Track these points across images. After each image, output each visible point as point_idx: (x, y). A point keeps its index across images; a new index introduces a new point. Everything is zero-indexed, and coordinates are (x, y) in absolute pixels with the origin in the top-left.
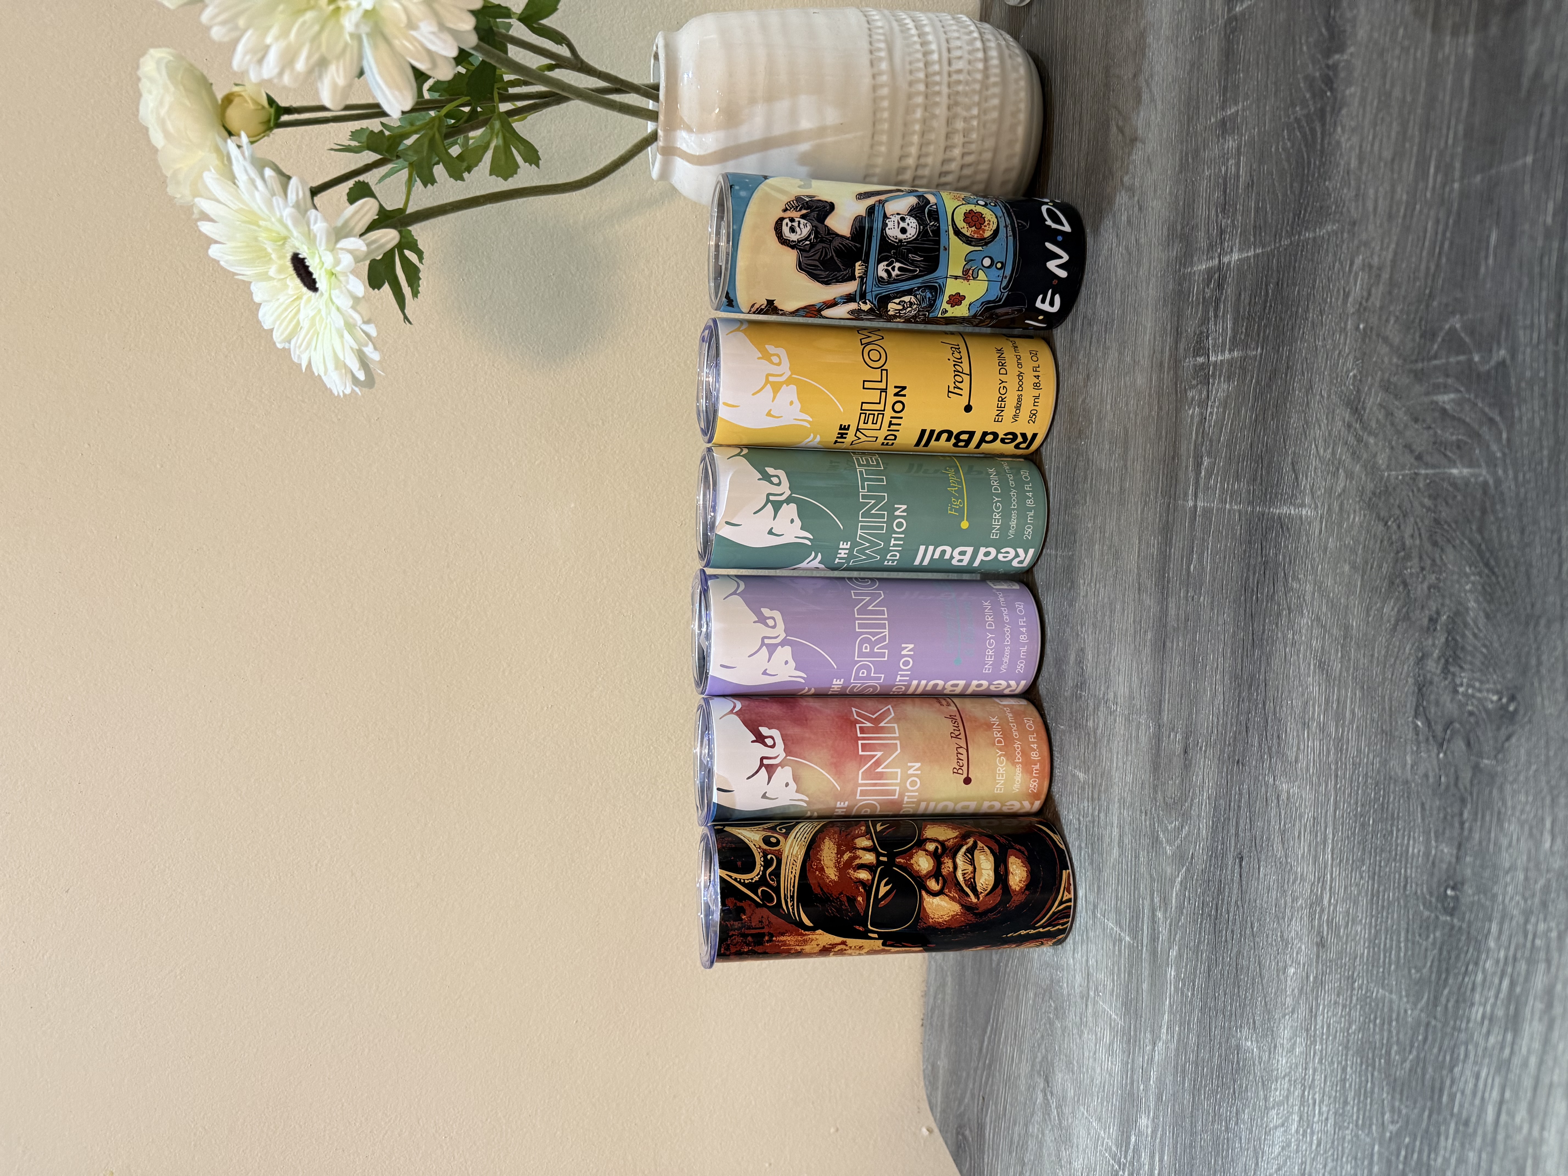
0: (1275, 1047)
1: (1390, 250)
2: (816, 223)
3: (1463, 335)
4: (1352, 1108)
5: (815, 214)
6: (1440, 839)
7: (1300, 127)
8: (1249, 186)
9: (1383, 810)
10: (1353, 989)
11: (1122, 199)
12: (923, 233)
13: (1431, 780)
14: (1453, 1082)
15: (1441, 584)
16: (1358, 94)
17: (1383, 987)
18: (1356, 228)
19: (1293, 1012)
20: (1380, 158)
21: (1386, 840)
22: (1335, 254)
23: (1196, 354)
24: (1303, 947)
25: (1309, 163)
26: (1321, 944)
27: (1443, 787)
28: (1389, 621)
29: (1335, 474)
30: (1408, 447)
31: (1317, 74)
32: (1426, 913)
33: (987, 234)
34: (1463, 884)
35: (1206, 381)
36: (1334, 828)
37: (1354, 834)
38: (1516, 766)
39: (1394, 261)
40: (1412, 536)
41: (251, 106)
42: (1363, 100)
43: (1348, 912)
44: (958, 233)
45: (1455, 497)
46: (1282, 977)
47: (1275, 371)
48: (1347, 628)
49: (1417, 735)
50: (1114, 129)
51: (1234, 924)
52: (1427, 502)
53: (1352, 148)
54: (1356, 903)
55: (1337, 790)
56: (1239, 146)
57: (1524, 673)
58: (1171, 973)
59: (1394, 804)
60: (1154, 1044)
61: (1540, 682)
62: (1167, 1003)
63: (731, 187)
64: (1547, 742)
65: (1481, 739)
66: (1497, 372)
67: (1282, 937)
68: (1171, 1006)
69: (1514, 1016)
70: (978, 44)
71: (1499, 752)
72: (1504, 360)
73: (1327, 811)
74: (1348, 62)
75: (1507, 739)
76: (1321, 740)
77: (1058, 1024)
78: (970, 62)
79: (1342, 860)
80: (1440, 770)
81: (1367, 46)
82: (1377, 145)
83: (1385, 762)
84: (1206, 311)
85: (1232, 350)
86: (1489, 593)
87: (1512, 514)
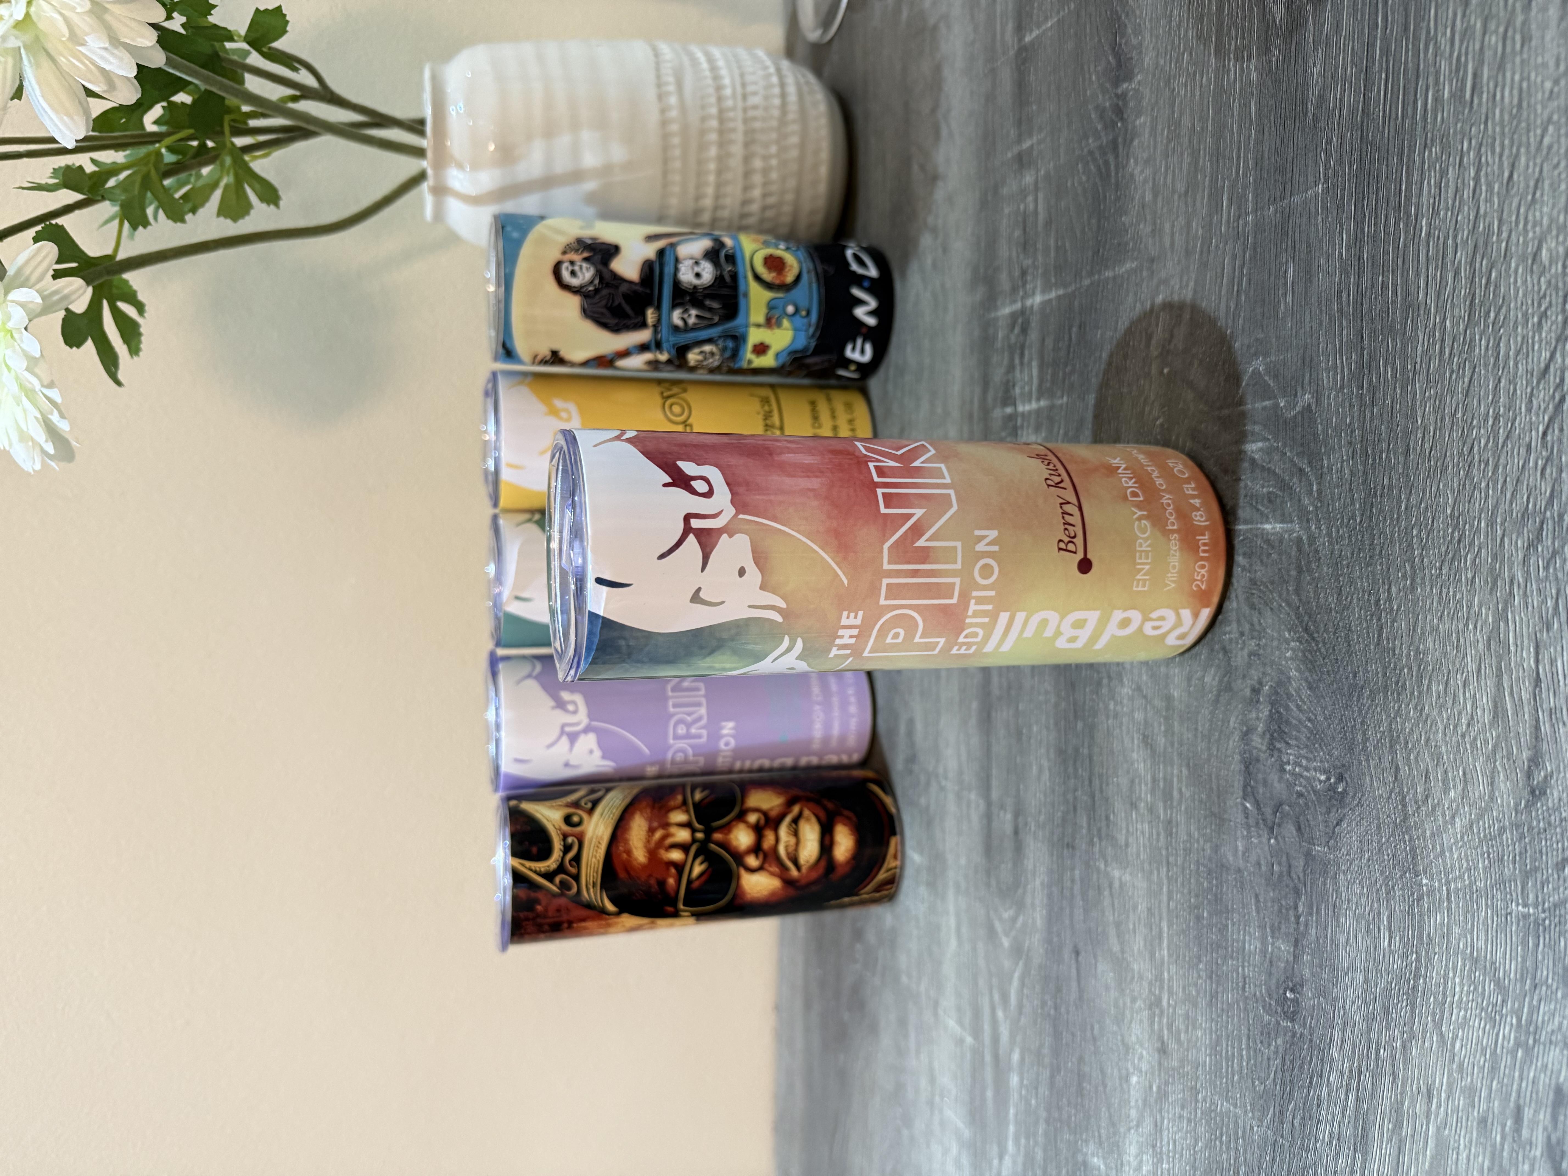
0: (1122, 1165)
1: (1190, 289)
2: (600, 267)
3: (1267, 378)
5: (598, 257)
6: (1277, 934)
7: (1095, 160)
8: (1048, 223)
9: (1216, 901)
10: (1197, 1101)
11: (926, 241)
12: (719, 280)
13: (1264, 868)
15: (1261, 652)
16: (1148, 124)
17: (1228, 1101)
18: (1155, 266)
19: (1138, 1126)
20: (1174, 191)
21: (1222, 935)
22: (1136, 294)
23: (1005, 405)
24: (1144, 1053)
25: (1105, 197)
26: (1163, 1051)
27: (1276, 876)
28: (1211, 692)
31: (1107, 104)
32: (1267, 1018)
33: (790, 278)
34: (1302, 986)
35: (1016, 431)
36: (1169, 920)
37: (1188, 926)
38: (1349, 853)
42: (1153, 129)
43: (1187, 1015)
44: (757, 278)
45: (1269, 555)
46: (1125, 1086)
47: (1083, 420)
48: (1169, 698)
49: (1247, 818)
50: (915, 168)
51: (1074, 1025)
53: (1145, 181)
54: (1195, 1005)
55: (1169, 879)
56: (1036, 182)
57: (1351, 750)
58: (1014, 1080)
59: (1227, 895)
60: (1001, 1157)
61: (1367, 760)
62: (1012, 1111)
63: (503, 228)
64: (1379, 827)
65: (1312, 823)
66: (1303, 418)
67: (1123, 1041)
68: (1016, 1115)
69: (1362, 1136)
70: (775, 80)
71: (1331, 838)
72: (1309, 405)
73: (1160, 902)
74: (1137, 91)
75: (1337, 824)
76: (1150, 822)
77: (905, 1132)
78: (767, 98)
79: (1178, 957)
80: (1272, 857)
81: (1154, 75)
82: (1170, 177)
83: (1216, 849)
84: (1012, 359)
85: (1038, 399)
86: (1311, 661)
87: (1327, 574)
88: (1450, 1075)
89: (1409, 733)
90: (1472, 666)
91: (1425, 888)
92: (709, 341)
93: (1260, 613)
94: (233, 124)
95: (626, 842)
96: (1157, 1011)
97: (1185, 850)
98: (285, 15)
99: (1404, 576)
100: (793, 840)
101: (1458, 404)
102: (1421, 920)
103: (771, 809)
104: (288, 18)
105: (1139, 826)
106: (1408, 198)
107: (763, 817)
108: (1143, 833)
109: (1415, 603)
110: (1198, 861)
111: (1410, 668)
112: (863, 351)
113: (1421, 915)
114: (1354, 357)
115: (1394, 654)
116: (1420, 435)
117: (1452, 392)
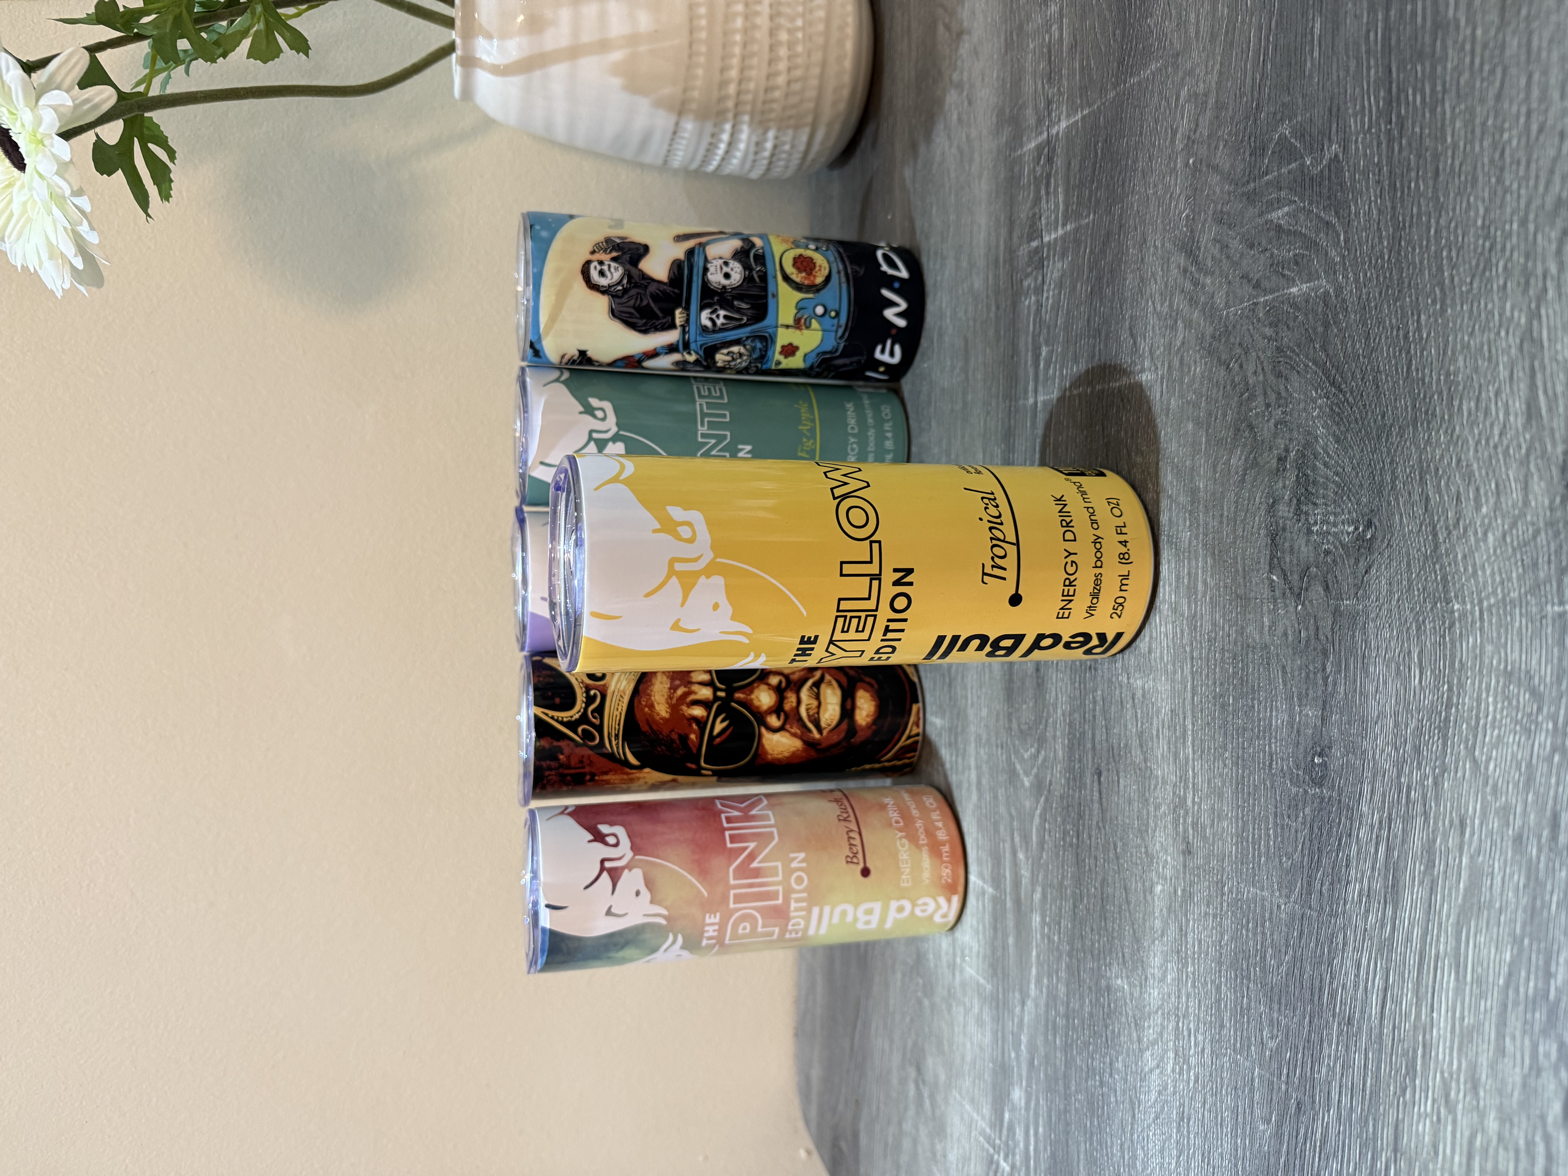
0: (1146, 980)
1: (1215, 71)
3: (1293, 140)
4: (1229, 1031)
6: (1304, 702)
8: (1073, 47)
9: (1242, 684)
10: (1223, 894)
11: (952, 98)
13: (1290, 638)
14: (1332, 978)
15: (1288, 418)
17: (1254, 885)
18: (1180, 59)
21: (1247, 717)
22: (1160, 93)
23: (1030, 239)
24: (1169, 859)
26: (1188, 852)
27: (1303, 642)
28: (1237, 473)
29: (1173, 328)
30: (1245, 277)
32: (1294, 790)
34: (1330, 748)
35: (1040, 265)
36: (1193, 717)
37: (1214, 719)
38: (1377, 599)
39: (1219, 82)
40: (1255, 373)
43: (1213, 809)
45: (1296, 318)
46: (1149, 898)
47: (1108, 235)
48: (1194, 492)
49: (1273, 591)
50: (941, 29)
51: (1097, 848)
52: (1268, 331)
54: (1220, 795)
55: (1193, 674)
56: (1061, 9)
57: (1380, 493)
58: (1036, 919)
59: (1253, 674)
60: (1023, 1003)
61: (1397, 499)
62: (1034, 953)
64: (1409, 564)
65: (1340, 578)
66: (1330, 170)
67: (1146, 852)
68: (1038, 956)
69: (1393, 886)
71: (1359, 588)
72: (1336, 156)
73: (1184, 700)
75: (1366, 572)
77: (926, 1003)
79: (1203, 752)
80: (1299, 624)
83: (1241, 631)
84: (1038, 191)
85: (1064, 225)
86: (1338, 414)
87: (1355, 320)
88: (1484, 799)
89: (1439, 459)
90: (1503, 373)
91: (1456, 614)
96: (1182, 812)
97: (1210, 641)
99: (1434, 302)
100: (815, 703)
102: (1453, 647)
103: (793, 673)
107: (784, 681)
109: (1446, 326)
110: (1223, 649)
111: (1440, 393)
113: (1453, 642)
114: (1382, 94)
115: (1424, 383)
116: (1450, 153)
117: (1482, 101)
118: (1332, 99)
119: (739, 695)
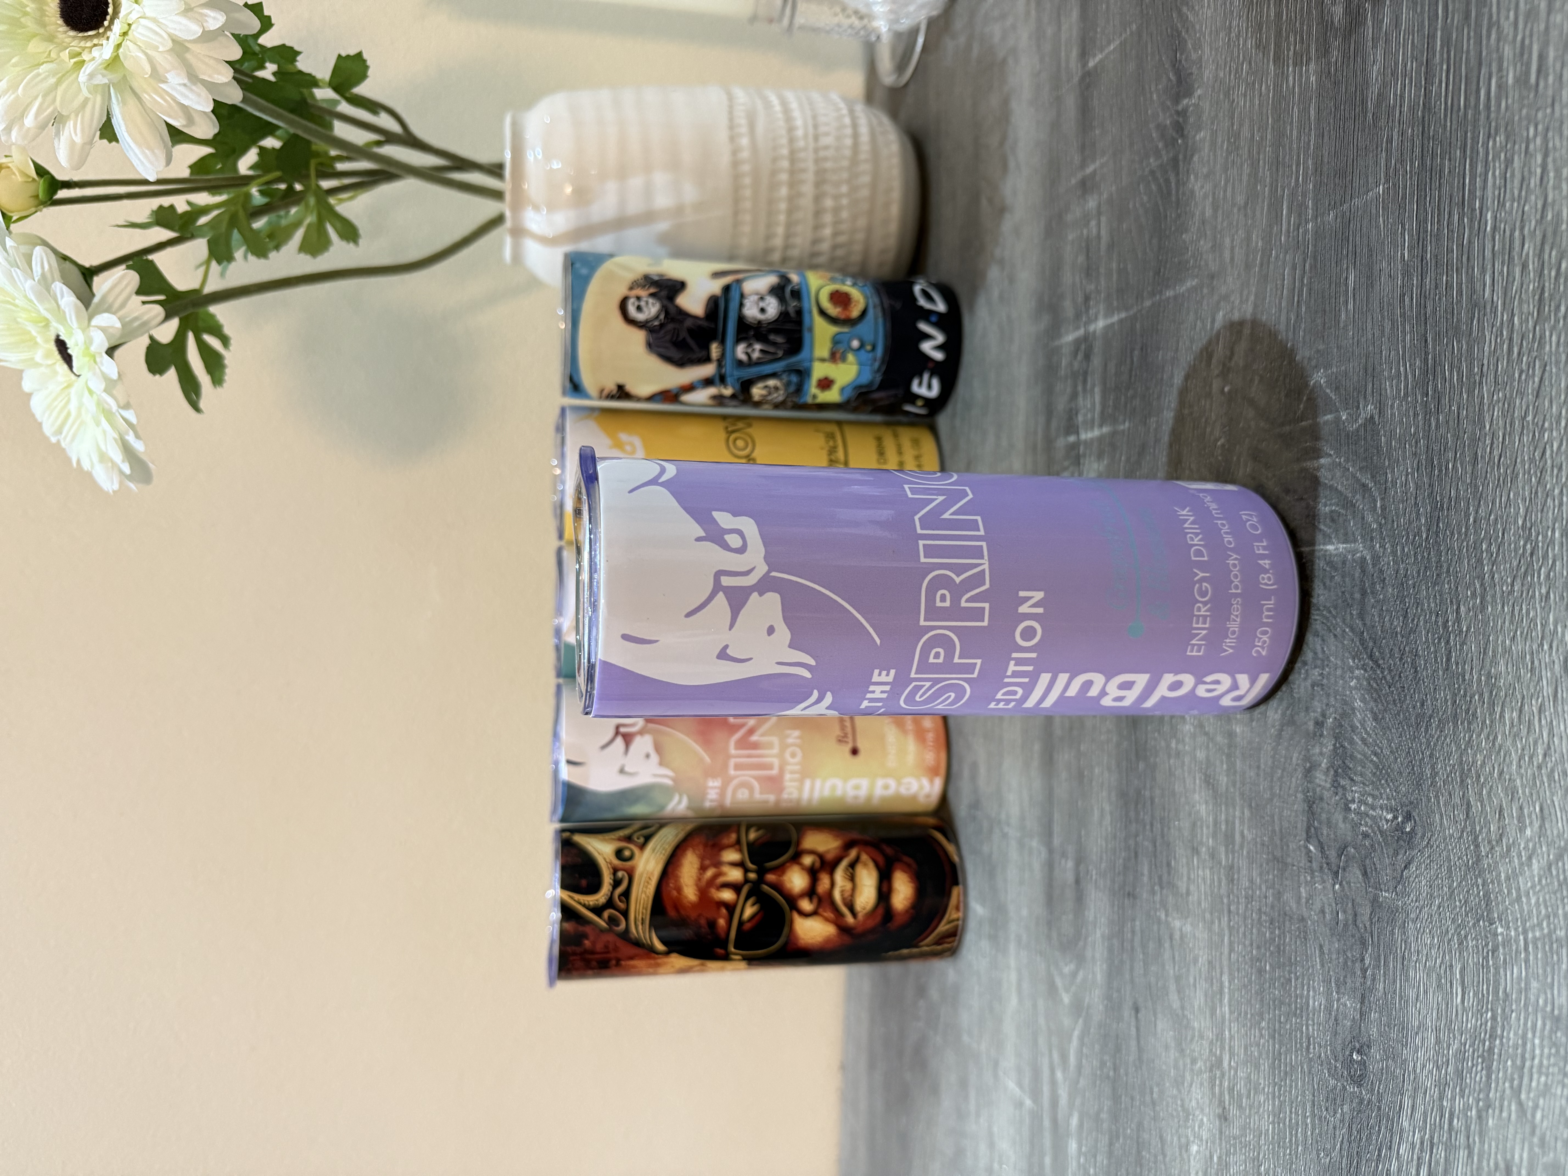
1: (1250, 303)
2: (666, 302)
3: (1328, 391)
5: (664, 293)
6: (1342, 989)
7: (1156, 179)
8: (1111, 246)
9: (1279, 953)
11: (994, 273)
12: (784, 316)
13: (1328, 917)
15: (1325, 681)
16: (1208, 138)
18: (1215, 283)
20: (1234, 205)
21: (1285, 989)
22: (1196, 314)
23: (1068, 433)
24: (1205, 1120)
25: (1166, 217)
26: (1224, 1117)
27: (1341, 925)
28: (1273, 726)
31: (1168, 122)
32: (1332, 1082)
33: (855, 313)
34: (1369, 1047)
35: (1077, 461)
36: (1230, 974)
37: (1250, 981)
38: (1418, 899)
41: (19, 178)
42: (1213, 143)
43: (1249, 1078)
44: (822, 313)
45: (1332, 578)
46: (1185, 1156)
47: (1144, 446)
48: (1231, 735)
49: (1310, 862)
50: (984, 202)
51: (1133, 1088)
53: (1205, 196)
54: (1257, 1067)
55: (1230, 928)
56: (1099, 206)
57: (1419, 785)
58: (1073, 1146)
59: (1290, 945)
61: (1437, 797)
63: (572, 264)
64: (1450, 870)
65: (1378, 866)
66: (1366, 431)
67: (1182, 1106)
70: (847, 121)
71: (1399, 883)
72: (1372, 417)
73: (1221, 954)
74: (1196, 106)
75: (1406, 867)
76: (1211, 868)
78: (838, 138)
79: (1240, 1014)
80: (1337, 904)
81: (1213, 87)
82: (1229, 190)
83: (1278, 895)
84: (1075, 386)
85: (1101, 426)
86: (1376, 690)
87: (1393, 595)
88: (1531, 1149)
89: (1481, 765)
90: (1547, 690)
91: (1500, 938)
92: (773, 375)
93: (1323, 640)
94: (320, 168)
95: (677, 878)
96: (1218, 1073)
97: (1246, 898)
98: (365, 61)
99: (1474, 594)
101: (1528, 407)
102: (1497, 972)
103: (828, 851)
104: (368, 63)
105: (1201, 873)
106: (1472, 192)
107: (818, 859)
108: (1204, 879)
109: (1486, 623)
110: (1260, 910)
111: (1481, 695)
112: (930, 387)
113: (1497, 969)
114: (1418, 363)
115: (1464, 680)
116: (1488, 442)
117: (1522, 394)
118: (1367, 357)
119: (771, 877)
